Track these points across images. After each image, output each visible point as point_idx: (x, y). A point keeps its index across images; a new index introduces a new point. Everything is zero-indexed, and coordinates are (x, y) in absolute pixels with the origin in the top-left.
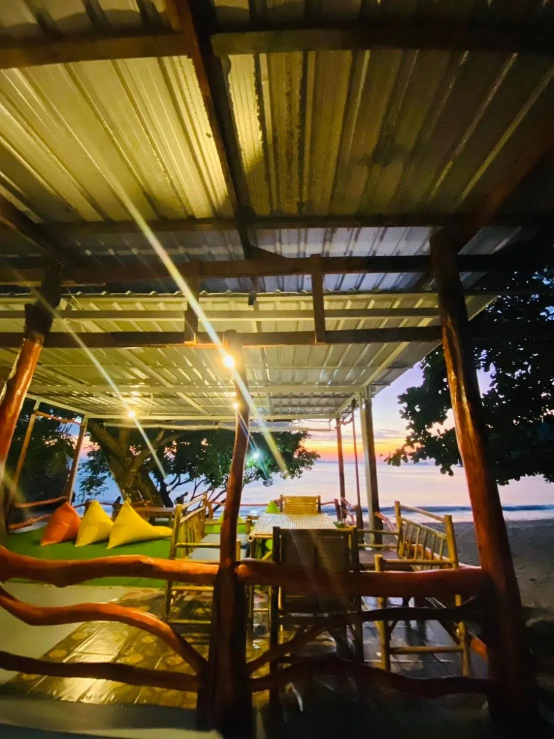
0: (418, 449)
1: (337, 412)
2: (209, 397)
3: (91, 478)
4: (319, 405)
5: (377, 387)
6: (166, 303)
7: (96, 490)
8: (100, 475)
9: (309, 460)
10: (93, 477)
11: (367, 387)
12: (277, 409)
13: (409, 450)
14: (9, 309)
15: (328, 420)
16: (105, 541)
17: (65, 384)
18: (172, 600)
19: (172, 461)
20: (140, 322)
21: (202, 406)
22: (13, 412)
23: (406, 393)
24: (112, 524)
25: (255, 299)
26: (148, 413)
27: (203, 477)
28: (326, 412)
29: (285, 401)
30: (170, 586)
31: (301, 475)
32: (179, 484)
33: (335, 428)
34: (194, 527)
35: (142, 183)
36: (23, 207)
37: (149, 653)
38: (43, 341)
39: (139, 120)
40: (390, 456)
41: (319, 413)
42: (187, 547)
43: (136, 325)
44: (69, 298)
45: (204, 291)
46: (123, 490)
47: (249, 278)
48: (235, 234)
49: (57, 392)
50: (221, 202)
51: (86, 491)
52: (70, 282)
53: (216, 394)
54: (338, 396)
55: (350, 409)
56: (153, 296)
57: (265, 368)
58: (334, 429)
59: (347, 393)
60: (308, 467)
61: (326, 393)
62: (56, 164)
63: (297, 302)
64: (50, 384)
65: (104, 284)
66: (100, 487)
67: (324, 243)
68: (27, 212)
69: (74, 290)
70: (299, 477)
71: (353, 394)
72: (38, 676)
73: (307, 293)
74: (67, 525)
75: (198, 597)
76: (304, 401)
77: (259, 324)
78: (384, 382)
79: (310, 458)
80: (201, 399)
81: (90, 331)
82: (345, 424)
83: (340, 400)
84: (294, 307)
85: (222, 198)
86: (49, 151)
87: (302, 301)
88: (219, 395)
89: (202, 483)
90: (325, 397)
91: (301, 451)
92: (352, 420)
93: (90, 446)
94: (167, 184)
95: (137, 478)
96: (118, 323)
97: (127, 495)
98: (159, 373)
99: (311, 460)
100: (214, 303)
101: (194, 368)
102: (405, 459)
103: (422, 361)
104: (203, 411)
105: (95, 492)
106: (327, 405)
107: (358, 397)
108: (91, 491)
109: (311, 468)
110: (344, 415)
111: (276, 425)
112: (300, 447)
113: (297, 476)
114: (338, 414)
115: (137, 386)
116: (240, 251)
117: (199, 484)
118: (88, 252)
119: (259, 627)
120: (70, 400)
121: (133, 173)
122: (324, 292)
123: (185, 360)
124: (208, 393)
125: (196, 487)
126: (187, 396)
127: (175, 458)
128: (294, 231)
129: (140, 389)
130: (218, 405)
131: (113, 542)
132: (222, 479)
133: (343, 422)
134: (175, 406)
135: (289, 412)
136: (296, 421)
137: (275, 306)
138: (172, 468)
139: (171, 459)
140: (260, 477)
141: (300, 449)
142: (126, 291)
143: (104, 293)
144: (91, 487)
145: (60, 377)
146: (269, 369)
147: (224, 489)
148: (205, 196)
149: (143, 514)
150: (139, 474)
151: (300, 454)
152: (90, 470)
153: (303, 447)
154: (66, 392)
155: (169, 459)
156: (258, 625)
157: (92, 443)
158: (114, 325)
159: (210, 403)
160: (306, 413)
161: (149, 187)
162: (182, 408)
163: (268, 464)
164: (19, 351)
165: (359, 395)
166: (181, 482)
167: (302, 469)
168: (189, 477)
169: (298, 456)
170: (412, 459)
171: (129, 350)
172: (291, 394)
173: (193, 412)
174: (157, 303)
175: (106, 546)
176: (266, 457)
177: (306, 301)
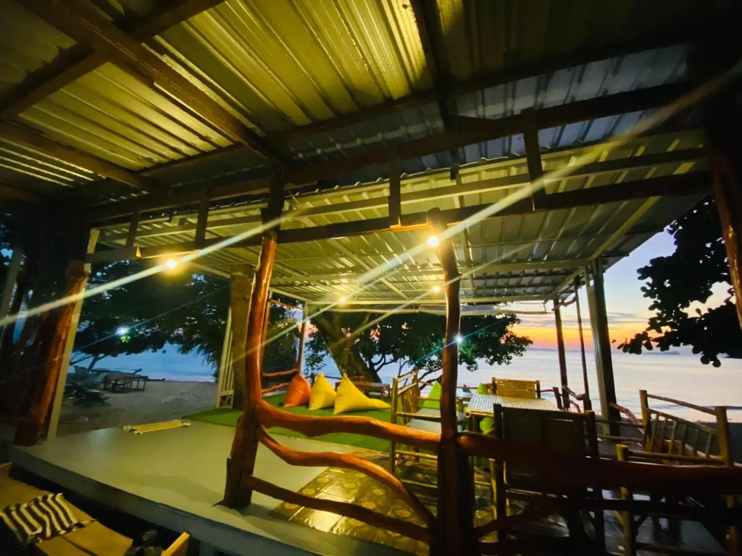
0: (667, 333)
1: (554, 293)
2: (409, 281)
3: (313, 355)
4: (530, 285)
5: (610, 259)
6: (370, 192)
7: (317, 366)
8: (320, 353)
9: (519, 346)
10: (315, 355)
11: (597, 260)
12: (481, 292)
13: (653, 334)
14: (248, 215)
15: (543, 301)
16: (331, 407)
17: (290, 276)
18: (396, 462)
19: (377, 342)
20: (347, 213)
21: (402, 291)
22: (262, 296)
23: (650, 265)
24: (335, 393)
25: (458, 172)
26: (356, 299)
27: (407, 358)
28: (539, 293)
29: (491, 282)
30: (393, 448)
31: (510, 361)
32: (385, 364)
33: (553, 310)
34: (409, 400)
35: (343, 77)
36: (251, 125)
37: (380, 503)
38: (276, 238)
39: (338, 13)
40: (626, 342)
41: (530, 293)
42: (405, 416)
43: (342, 216)
44: (290, 199)
45: (404, 174)
46: (340, 366)
47: (448, 152)
48: (434, 108)
49: (283, 283)
50: (418, 76)
51: (310, 366)
52: (289, 184)
53: (415, 278)
54: (557, 273)
55: (573, 288)
56: (358, 187)
57: (468, 247)
58: (550, 311)
59: (568, 268)
60: (519, 353)
61: (541, 270)
62: (272, 78)
63: (507, 168)
64: (279, 276)
65: (316, 182)
66: (321, 364)
67: (537, 93)
68: (254, 128)
69: (294, 191)
70: (508, 363)
71: (576, 269)
72: (297, 506)
73: (518, 155)
74: (301, 392)
75: (416, 463)
76: (513, 281)
77: (461, 198)
78: (620, 252)
79: (520, 344)
80: (401, 284)
81: (307, 227)
82: (566, 305)
83: (558, 278)
84: (502, 174)
85: (419, 71)
86: (267, 68)
87: (512, 165)
88: (418, 279)
89: (407, 364)
90: (539, 275)
91: (509, 336)
92: (576, 299)
93: (310, 329)
94: (366, 71)
95: (350, 356)
96: (328, 217)
97: (343, 370)
98: (364, 261)
99: (522, 346)
100: (414, 184)
101: (395, 253)
102: (649, 347)
103: (672, 224)
104: (403, 295)
105: (317, 367)
106: (541, 284)
107: (583, 273)
108: (314, 366)
109: (522, 355)
110: (563, 295)
111: (479, 309)
112: (507, 332)
113: (505, 362)
114: (557, 294)
115: (345, 274)
116: (439, 124)
117: (404, 364)
118: (301, 155)
119: (480, 499)
120: (294, 290)
121: (334, 68)
122: (541, 151)
123: (386, 246)
124: (408, 278)
125: (401, 367)
126: (389, 282)
127: (379, 340)
128: (500, 88)
129: (348, 277)
130: (417, 289)
131: (338, 408)
132: (425, 362)
133: (563, 303)
134: (378, 291)
135: (495, 294)
136: (502, 304)
137: (480, 177)
138: (378, 348)
139: (375, 341)
140: (464, 361)
141: (508, 335)
142: (335, 186)
143: (317, 191)
144: (314, 364)
145: (286, 270)
146: (472, 248)
147: (428, 371)
148: (402, 72)
149: (360, 387)
150: (351, 353)
151: (508, 339)
152: (311, 349)
153: (512, 332)
154: (290, 282)
155: (374, 341)
156: (479, 497)
157: (312, 326)
158: (325, 219)
159: (410, 288)
160: (515, 294)
161: (349, 78)
162: (384, 293)
163: (471, 349)
164: (261, 247)
165: (583, 271)
166: (387, 362)
167: (511, 355)
168: (393, 358)
169: (506, 341)
170: (658, 346)
171: (337, 240)
172: (498, 273)
173: (394, 297)
174: (360, 193)
175: (333, 411)
176: (470, 342)
177: (517, 166)
